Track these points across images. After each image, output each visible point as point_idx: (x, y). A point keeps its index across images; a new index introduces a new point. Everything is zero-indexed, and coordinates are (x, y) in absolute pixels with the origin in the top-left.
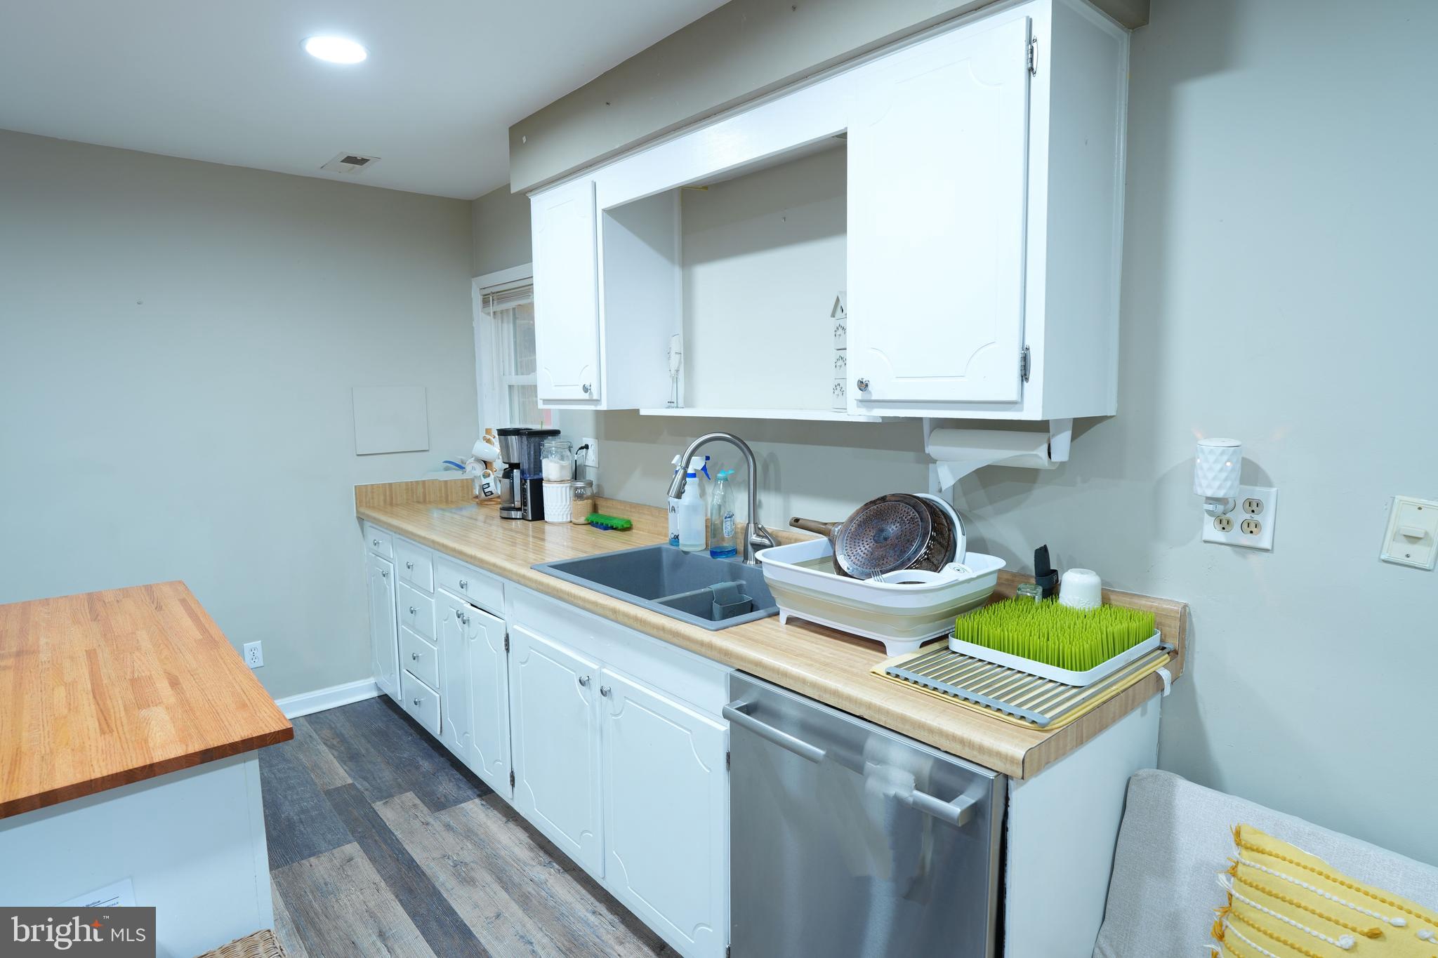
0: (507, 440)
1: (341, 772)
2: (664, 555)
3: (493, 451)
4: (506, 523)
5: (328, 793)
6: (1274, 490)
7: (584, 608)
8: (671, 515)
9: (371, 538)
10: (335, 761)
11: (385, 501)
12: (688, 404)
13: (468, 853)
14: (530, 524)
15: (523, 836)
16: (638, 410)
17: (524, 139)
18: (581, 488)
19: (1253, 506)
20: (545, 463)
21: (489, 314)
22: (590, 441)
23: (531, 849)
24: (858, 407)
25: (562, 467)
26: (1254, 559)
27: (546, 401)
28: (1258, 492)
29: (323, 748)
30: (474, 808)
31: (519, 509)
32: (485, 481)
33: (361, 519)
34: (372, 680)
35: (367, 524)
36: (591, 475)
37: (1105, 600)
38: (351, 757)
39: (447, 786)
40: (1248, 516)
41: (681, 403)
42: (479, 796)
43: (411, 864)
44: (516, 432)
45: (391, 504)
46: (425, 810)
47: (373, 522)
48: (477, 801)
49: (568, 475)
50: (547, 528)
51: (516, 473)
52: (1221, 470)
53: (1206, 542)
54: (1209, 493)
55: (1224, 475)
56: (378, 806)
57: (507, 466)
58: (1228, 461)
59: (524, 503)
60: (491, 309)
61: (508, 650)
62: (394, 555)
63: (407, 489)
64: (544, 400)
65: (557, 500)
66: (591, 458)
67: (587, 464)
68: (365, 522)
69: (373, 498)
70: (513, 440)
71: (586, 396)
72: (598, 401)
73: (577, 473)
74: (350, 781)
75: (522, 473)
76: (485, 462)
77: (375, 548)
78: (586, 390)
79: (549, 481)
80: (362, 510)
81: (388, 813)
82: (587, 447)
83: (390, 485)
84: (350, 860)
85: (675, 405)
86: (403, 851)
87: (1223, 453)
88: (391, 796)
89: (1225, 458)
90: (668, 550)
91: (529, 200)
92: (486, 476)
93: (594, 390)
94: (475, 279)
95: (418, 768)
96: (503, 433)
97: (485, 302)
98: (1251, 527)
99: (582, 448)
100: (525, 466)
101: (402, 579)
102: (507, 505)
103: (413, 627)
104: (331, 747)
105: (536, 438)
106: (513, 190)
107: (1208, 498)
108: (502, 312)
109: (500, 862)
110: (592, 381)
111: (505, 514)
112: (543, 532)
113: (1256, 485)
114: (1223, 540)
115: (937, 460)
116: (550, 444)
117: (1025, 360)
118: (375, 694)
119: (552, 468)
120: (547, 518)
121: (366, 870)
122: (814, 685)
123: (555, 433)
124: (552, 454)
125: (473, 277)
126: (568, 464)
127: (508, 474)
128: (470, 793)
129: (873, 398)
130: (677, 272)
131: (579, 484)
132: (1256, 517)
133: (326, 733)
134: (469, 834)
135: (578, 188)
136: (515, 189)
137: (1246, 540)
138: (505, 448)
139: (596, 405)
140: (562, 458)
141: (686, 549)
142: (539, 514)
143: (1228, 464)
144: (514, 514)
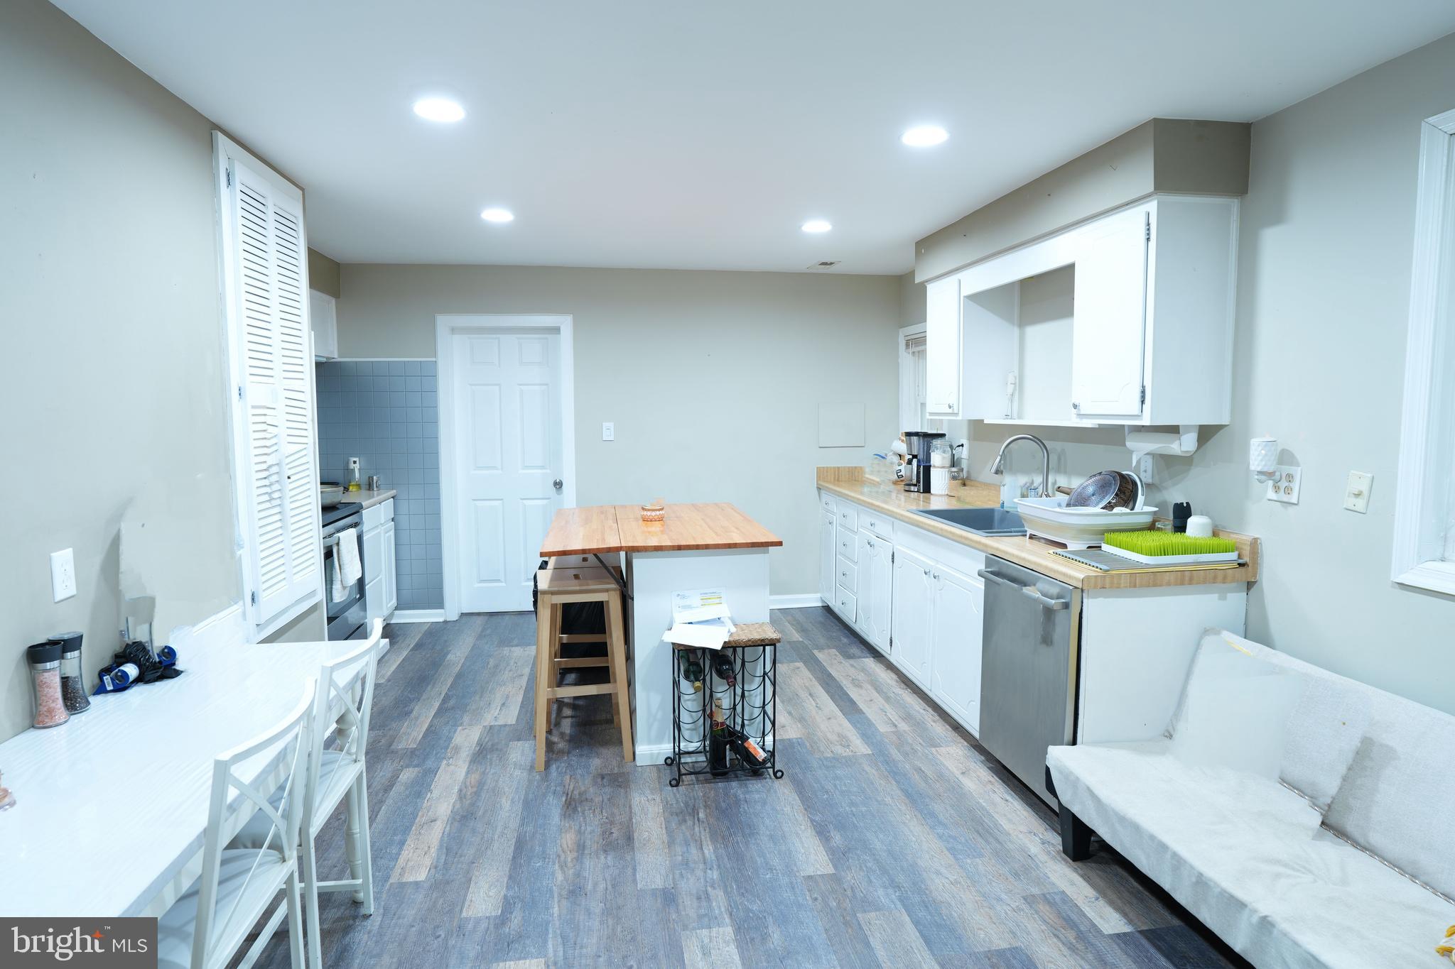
0: (910, 440)
1: (797, 635)
2: (996, 514)
3: (902, 447)
4: (907, 494)
5: (789, 642)
6: (1300, 468)
7: (928, 530)
8: (1002, 488)
9: (824, 501)
10: (794, 631)
11: (834, 478)
12: (1020, 417)
13: (861, 677)
14: (922, 495)
15: (895, 677)
16: (983, 420)
17: (923, 251)
18: (955, 472)
19: (1290, 477)
20: (933, 455)
21: (909, 353)
22: (964, 441)
23: (897, 682)
24: (1077, 418)
25: (944, 458)
26: (1291, 510)
27: (931, 414)
28: (1291, 470)
29: (787, 624)
30: (870, 662)
31: (915, 485)
32: (899, 468)
33: (819, 489)
34: (819, 595)
35: (822, 492)
36: (964, 465)
37: (1215, 534)
38: (803, 630)
39: (855, 650)
40: (1287, 484)
41: (1015, 415)
42: (873, 657)
43: (830, 675)
44: (917, 434)
45: (838, 480)
46: (841, 657)
47: (826, 491)
48: (872, 659)
49: (948, 463)
50: (932, 497)
51: (915, 461)
52: (1259, 455)
53: (1269, 500)
54: (1259, 469)
55: (1260, 458)
56: (816, 652)
57: (911, 457)
58: (1262, 449)
59: (918, 481)
60: (911, 350)
61: (893, 562)
62: (837, 508)
63: (849, 472)
64: (930, 413)
65: (939, 479)
66: (964, 453)
67: (962, 457)
68: (822, 491)
69: (827, 476)
70: (915, 439)
71: (950, 411)
72: (957, 414)
73: (954, 462)
74: (801, 639)
75: (919, 461)
76: (900, 455)
77: (826, 506)
78: (950, 407)
79: (934, 467)
80: (819, 482)
81: (820, 656)
82: (962, 445)
83: (838, 468)
84: (799, 668)
85: (1010, 417)
86: (826, 670)
87: (1259, 445)
88: (823, 649)
89: (1260, 448)
90: (999, 510)
91: (926, 287)
92: (900, 465)
93: (955, 407)
94: (901, 330)
95: (840, 641)
96: (909, 434)
97: (907, 345)
98: (1288, 490)
99: (959, 446)
100: (921, 457)
101: (841, 525)
102: (908, 482)
103: (844, 556)
104: (792, 625)
105: (928, 437)
106: (917, 281)
107: (1258, 472)
108: (919, 352)
109: (878, 683)
110: (953, 401)
111: (907, 488)
112: (929, 499)
113: (1291, 466)
114: (1275, 498)
115: (1133, 451)
116: (937, 442)
117: (1143, 392)
118: (820, 604)
119: (938, 458)
120: (932, 491)
121: (806, 673)
122: (1017, 557)
123: (942, 435)
124: (937, 449)
125: (901, 328)
126: (948, 455)
127: (910, 462)
128: (868, 655)
129: (1082, 413)
130: (1016, 330)
131: (954, 469)
132: (1291, 485)
133: (790, 618)
134: (863, 670)
135: (949, 284)
136: (918, 280)
137: (1286, 498)
138: (910, 445)
139: (956, 417)
140: (944, 452)
141: (1008, 510)
142: (927, 489)
143: (1263, 452)
144: (912, 488)
